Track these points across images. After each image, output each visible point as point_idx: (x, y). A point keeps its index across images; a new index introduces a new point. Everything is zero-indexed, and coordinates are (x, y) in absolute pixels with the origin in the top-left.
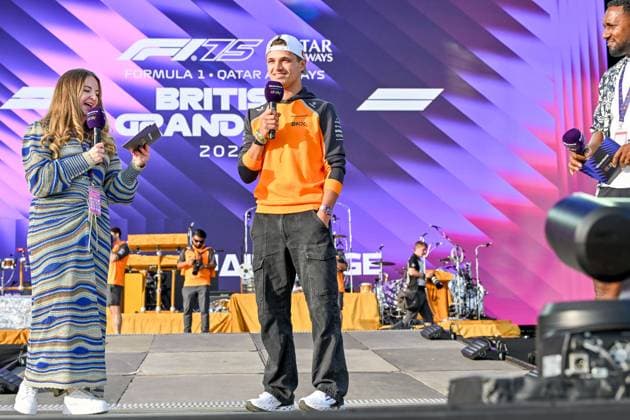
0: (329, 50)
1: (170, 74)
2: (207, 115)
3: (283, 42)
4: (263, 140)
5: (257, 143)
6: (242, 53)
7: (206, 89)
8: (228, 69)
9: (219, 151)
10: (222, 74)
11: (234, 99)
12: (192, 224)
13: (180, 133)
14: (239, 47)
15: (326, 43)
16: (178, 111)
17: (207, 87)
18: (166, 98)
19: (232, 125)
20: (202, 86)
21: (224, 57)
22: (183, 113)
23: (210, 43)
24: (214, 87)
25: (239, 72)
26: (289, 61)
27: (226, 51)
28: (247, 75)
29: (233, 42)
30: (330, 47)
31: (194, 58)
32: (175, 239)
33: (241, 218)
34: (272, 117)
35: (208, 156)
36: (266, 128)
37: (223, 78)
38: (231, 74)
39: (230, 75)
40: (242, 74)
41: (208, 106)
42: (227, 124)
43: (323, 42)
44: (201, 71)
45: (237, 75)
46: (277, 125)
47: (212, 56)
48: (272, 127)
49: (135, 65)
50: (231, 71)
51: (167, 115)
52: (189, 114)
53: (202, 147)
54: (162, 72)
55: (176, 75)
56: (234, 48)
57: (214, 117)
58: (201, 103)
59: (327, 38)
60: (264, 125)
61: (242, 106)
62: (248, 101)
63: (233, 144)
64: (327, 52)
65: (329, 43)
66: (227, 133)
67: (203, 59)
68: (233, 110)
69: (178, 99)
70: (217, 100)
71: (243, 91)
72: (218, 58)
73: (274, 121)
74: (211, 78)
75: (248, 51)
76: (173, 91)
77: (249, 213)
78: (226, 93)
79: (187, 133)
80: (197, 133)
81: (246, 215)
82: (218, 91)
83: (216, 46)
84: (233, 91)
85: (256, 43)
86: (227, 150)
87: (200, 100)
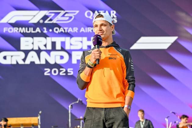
0: (115, 16)
1: (28, 30)
2: (48, 52)
3: (102, 16)
4: (92, 65)
5: (89, 66)
6: (68, 18)
7: (47, 38)
8: (60, 27)
9: (55, 72)
10: (57, 30)
11: (63, 43)
12: (40, 112)
13: (34, 62)
14: (66, 15)
15: (113, 13)
16: (32, 50)
17: (48, 36)
18: (26, 43)
19: (62, 57)
20: (45, 36)
21: (58, 21)
22: (36, 51)
23: (50, 13)
24: (52, 36)
25: (66, 29)
26: (105, 25)
27: (59, 17)
28: (70, 30)
29: (62, 12)
30: (116, 15)
31: (41, 21)
32: (31, 121)
33: (67, 108)
34: (98, 52)
35: (49, 74)
36: (95, 58)
37: (57, 32)
38: (62, 30)
39: (60, 31)
40: (68, 30)
41: (49, 47)
42: (59, 57)
43: (112, 12)
44: (45, 28)
45: (64, 30)
46: (100, 56)
47: (51, 20)
48: (98, 57)
49: (9, 25)
50: (61, 28)
51: (27, 52)
52: (39, 52)
53: (46, 69)
54: (24, 28)
55: (31, 30)
56: (63, 16)
57: (53, 53)
58: (45, 46)
59: (114, 10)
60: (94, 57)
61: (67, 47)
62: (71, 44)
63: (62, 68)
64: (113, 17)
65: (115, 12)
66: (59, 62)
67: (46, 22)
68: (63, 49)
69: (33, 43)
70: (54, 44)
71: (68, 39)
72: (54, 21)
73: (99, 55)
74: (51, 32)
75: (71, 18)
76: (30, 39)
77: (72, 106)
78: (58, 40)
79: (37, 62)
80: (43, 62)
81: (70, 107)
82: (54, 39)
83: (53, 15)
84: (63, 39)
85: (75, 13)
86: (60, 71)
87: (45, 44)
